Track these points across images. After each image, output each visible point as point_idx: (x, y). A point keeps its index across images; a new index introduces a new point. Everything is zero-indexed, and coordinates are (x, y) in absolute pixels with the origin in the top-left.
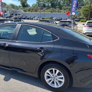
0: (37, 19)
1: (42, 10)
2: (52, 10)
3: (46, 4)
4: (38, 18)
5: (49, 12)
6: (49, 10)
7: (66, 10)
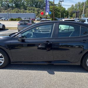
0: (5, 20)
1: (6, 11)
2: (17, 10)
3: (10, 4)
4: (6, 18)
5: (14, 12)
6: (14, 10)
7: (31, 10)
